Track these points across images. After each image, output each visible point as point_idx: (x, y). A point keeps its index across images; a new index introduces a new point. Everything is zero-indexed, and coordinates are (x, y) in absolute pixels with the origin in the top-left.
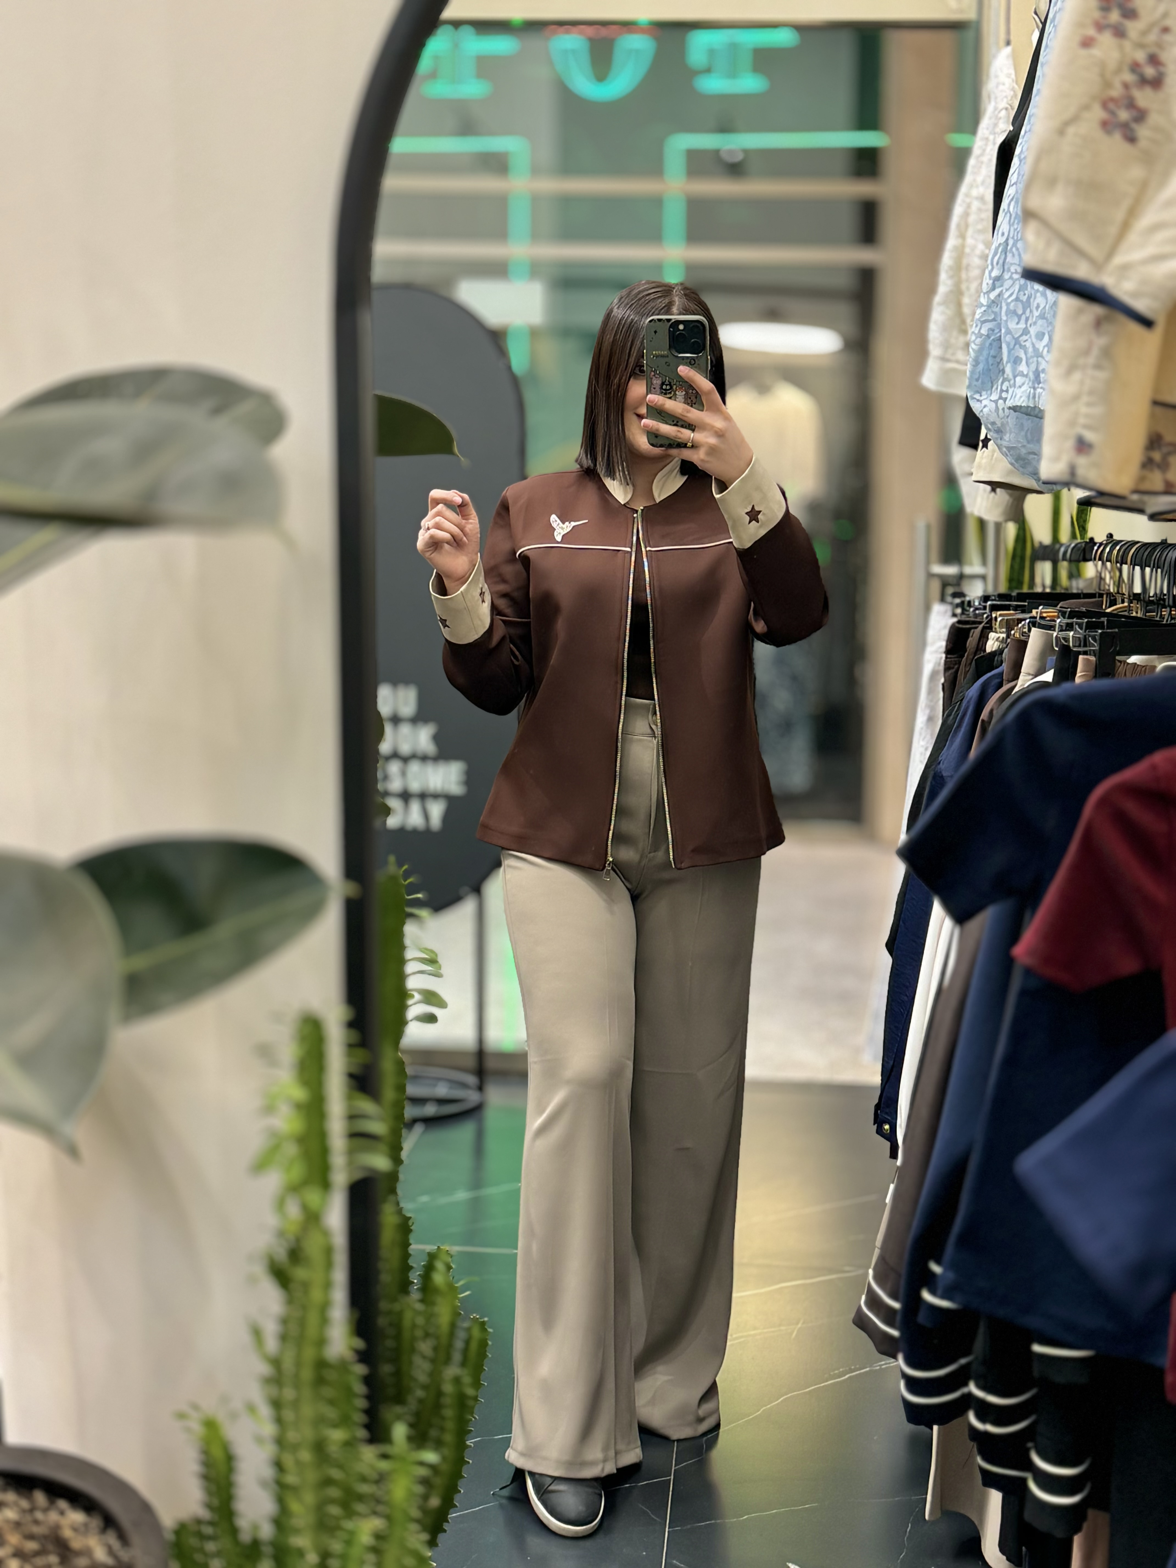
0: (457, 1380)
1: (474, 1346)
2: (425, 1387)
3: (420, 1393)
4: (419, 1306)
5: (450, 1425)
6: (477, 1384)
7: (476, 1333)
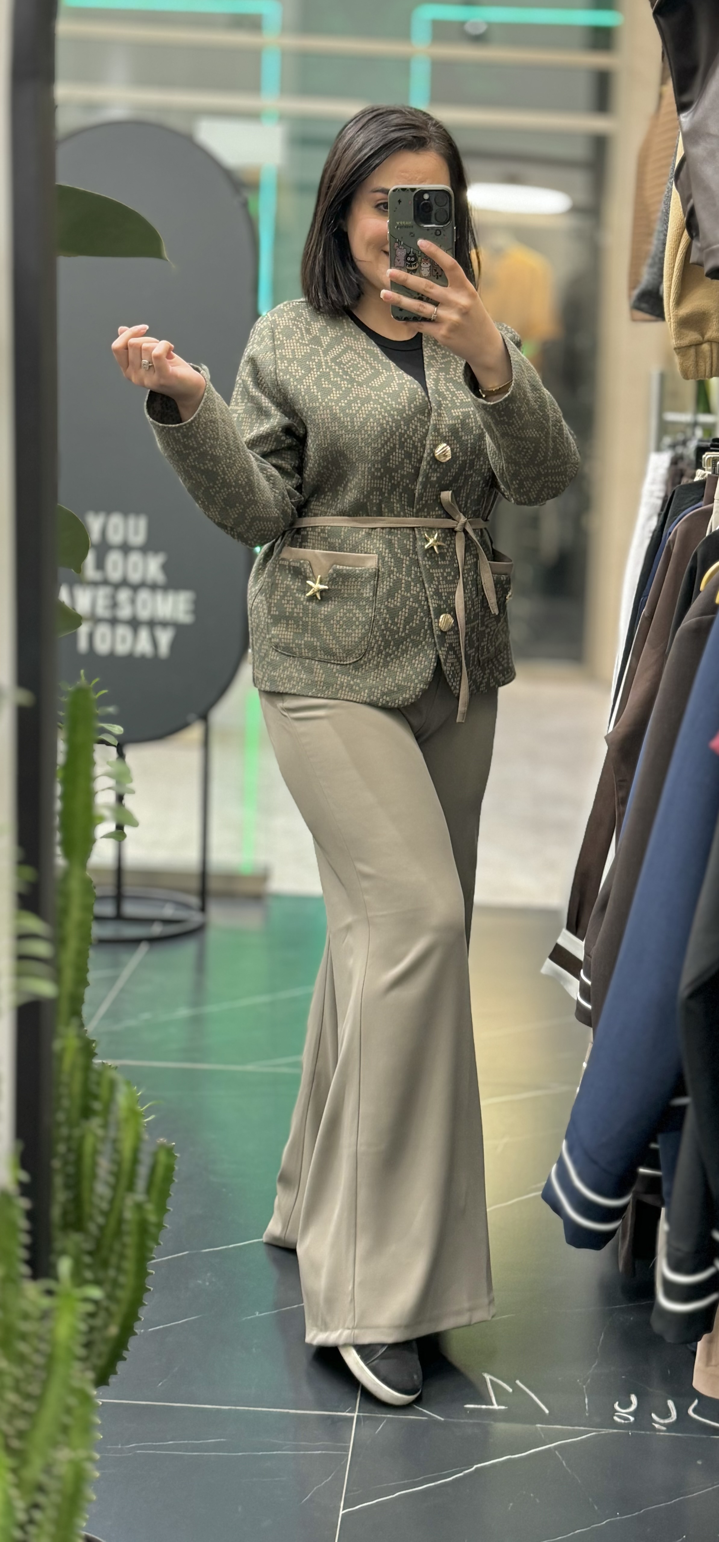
0: (139, 1207)
1: (160, 1171)
2: (106, 1214)
3: (100, 1220)
4: (100, 1132)
5: (131, 1252)
6: (162, 1209)
7: (162, 1158)
